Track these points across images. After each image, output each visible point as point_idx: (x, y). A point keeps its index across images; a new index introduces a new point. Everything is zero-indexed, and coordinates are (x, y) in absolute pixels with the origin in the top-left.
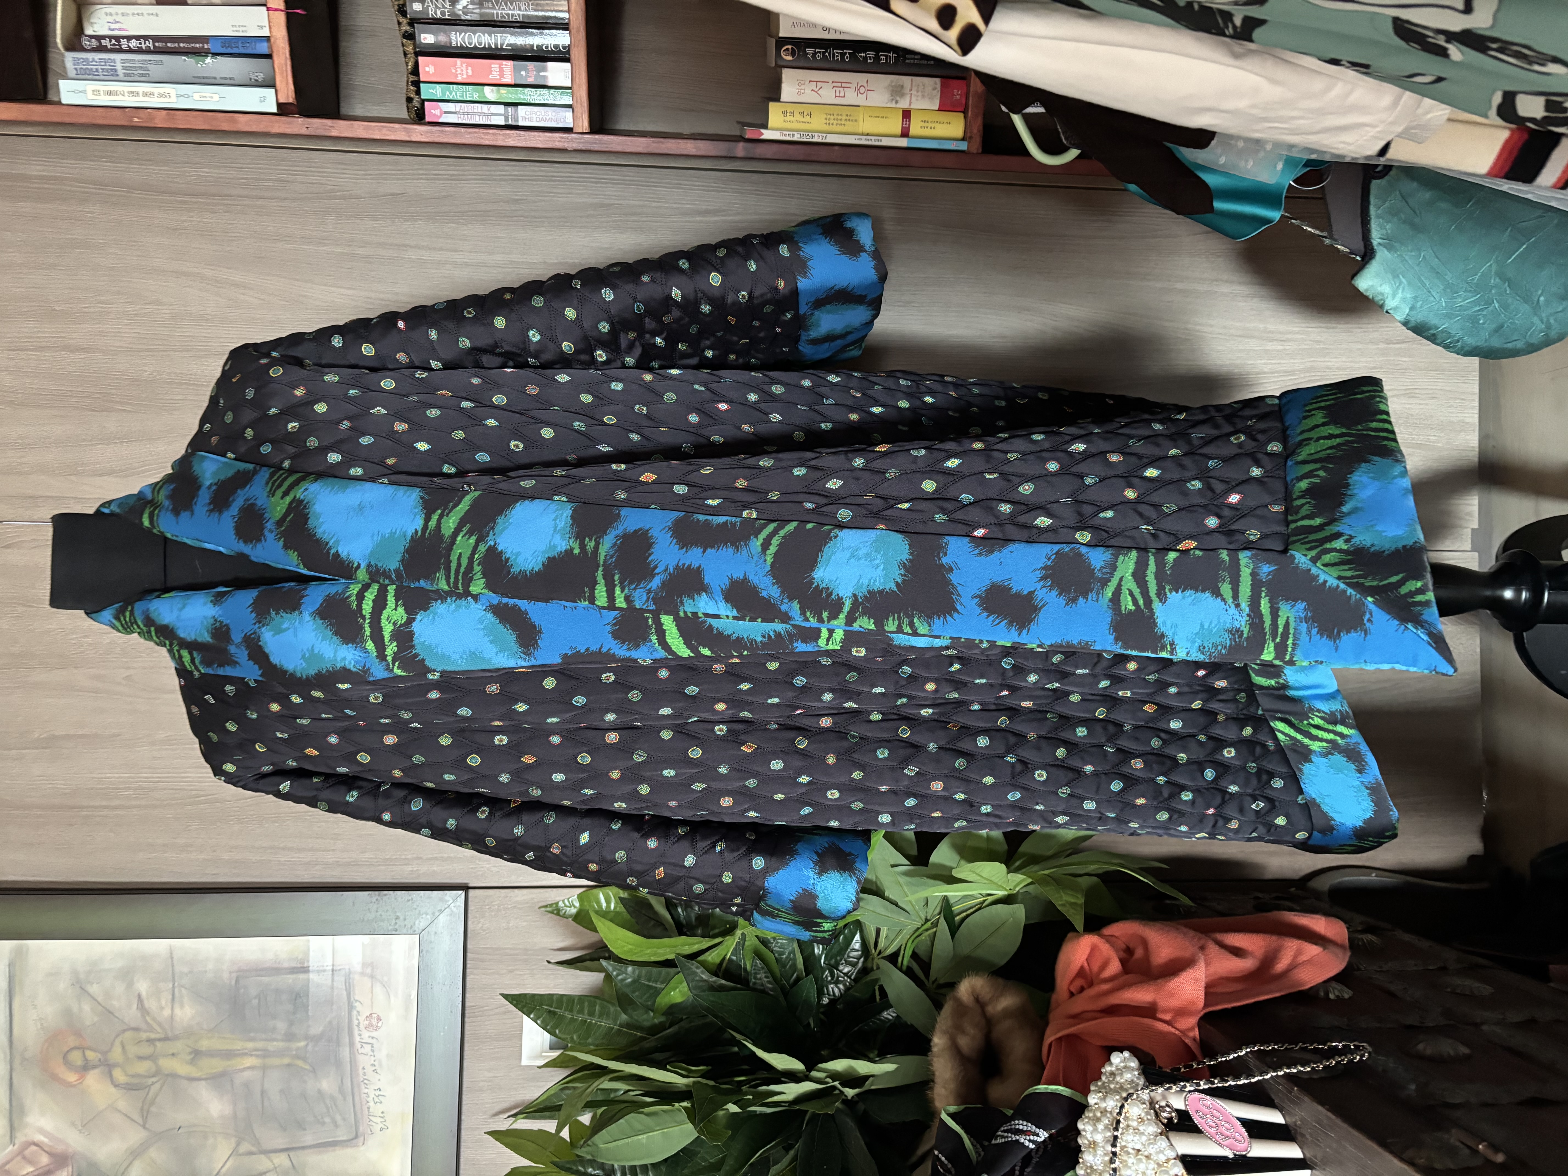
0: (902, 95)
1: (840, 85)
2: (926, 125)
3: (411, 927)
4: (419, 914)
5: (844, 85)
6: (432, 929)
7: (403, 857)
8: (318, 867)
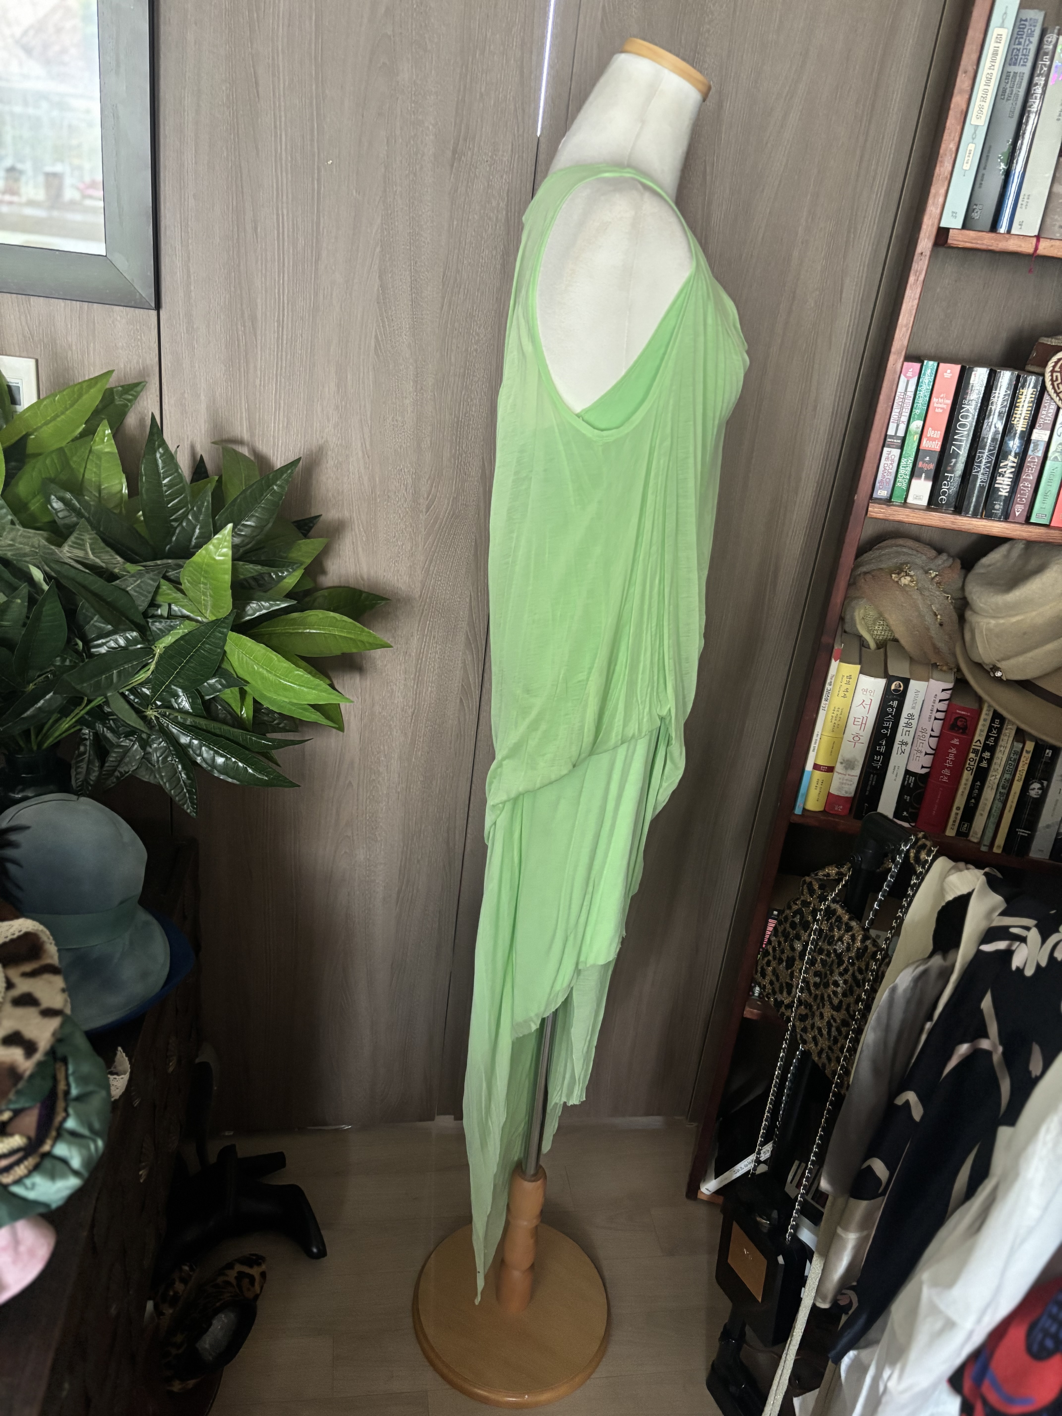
0: (846, 768)
1: (864, 722)
2: (820, 783)
3: (114, 248)
5: (863, 725)
7: (190, 241)
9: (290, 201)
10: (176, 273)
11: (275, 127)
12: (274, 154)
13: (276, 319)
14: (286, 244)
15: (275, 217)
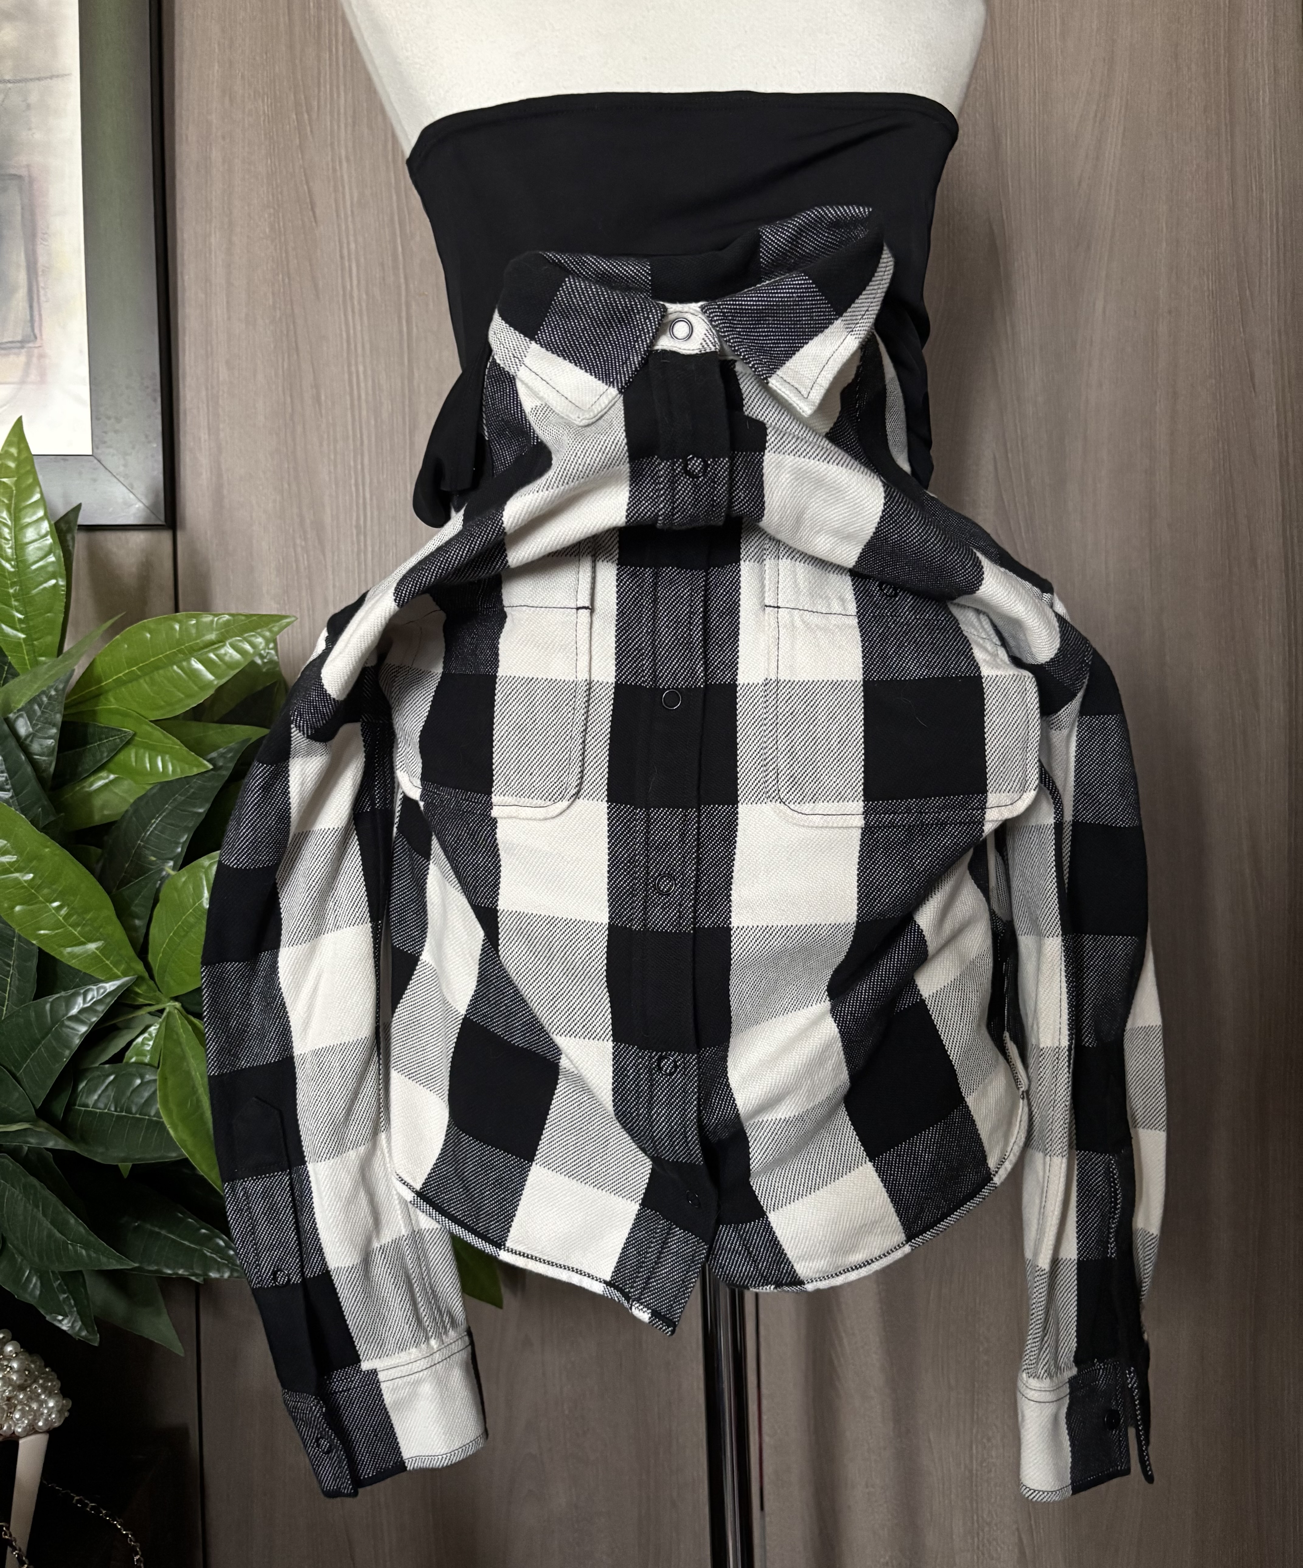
3: (105, 442)
4: (125, 454)
6: (103, 475)
7: (221, 426)
8: (202, 296)
9: (368, 352)
10: (201, 474)
11: (342, 257)
12: (341, 293)
13: (354, 523)
14: (364, 413)
15: (346, 376)
